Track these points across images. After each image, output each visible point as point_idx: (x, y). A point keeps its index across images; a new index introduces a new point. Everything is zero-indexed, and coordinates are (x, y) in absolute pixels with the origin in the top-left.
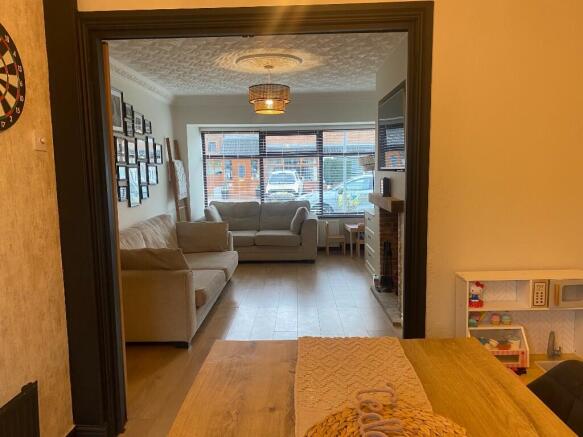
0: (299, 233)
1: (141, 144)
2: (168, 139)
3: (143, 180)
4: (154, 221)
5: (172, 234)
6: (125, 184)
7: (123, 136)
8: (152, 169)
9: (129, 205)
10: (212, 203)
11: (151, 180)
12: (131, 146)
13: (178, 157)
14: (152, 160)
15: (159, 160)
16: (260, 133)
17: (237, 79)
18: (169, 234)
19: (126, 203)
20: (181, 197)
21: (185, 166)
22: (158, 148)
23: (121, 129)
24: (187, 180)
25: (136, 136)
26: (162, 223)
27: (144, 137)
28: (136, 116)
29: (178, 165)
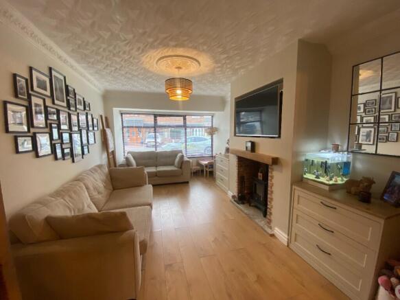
0: (181, 168)
1: (82, 118)
2: (101, 116)
3: (85, 142)
4: (93, 170)
5: (107, 177)
6: (69, 146)
7: (67, 110)
8: (91, 134)
9: (73, 161)
10: (128, 153)
11: (90, 142)
12: (74, 118)
13: (108, 127)
14: (91, 129)
15: (96, 129)
16: (154, 115)
17: (151, 80)
18: (105, 178)
19: (70, 160)
20: (110, 151)
21: (113, 132)
22: (95, 121)
23: (65, 104)
24: (114, 140)
25: (78, 111)
26: (99, 171)
27: (85, 112)
28: (77, 97)
29: (108, 131)
